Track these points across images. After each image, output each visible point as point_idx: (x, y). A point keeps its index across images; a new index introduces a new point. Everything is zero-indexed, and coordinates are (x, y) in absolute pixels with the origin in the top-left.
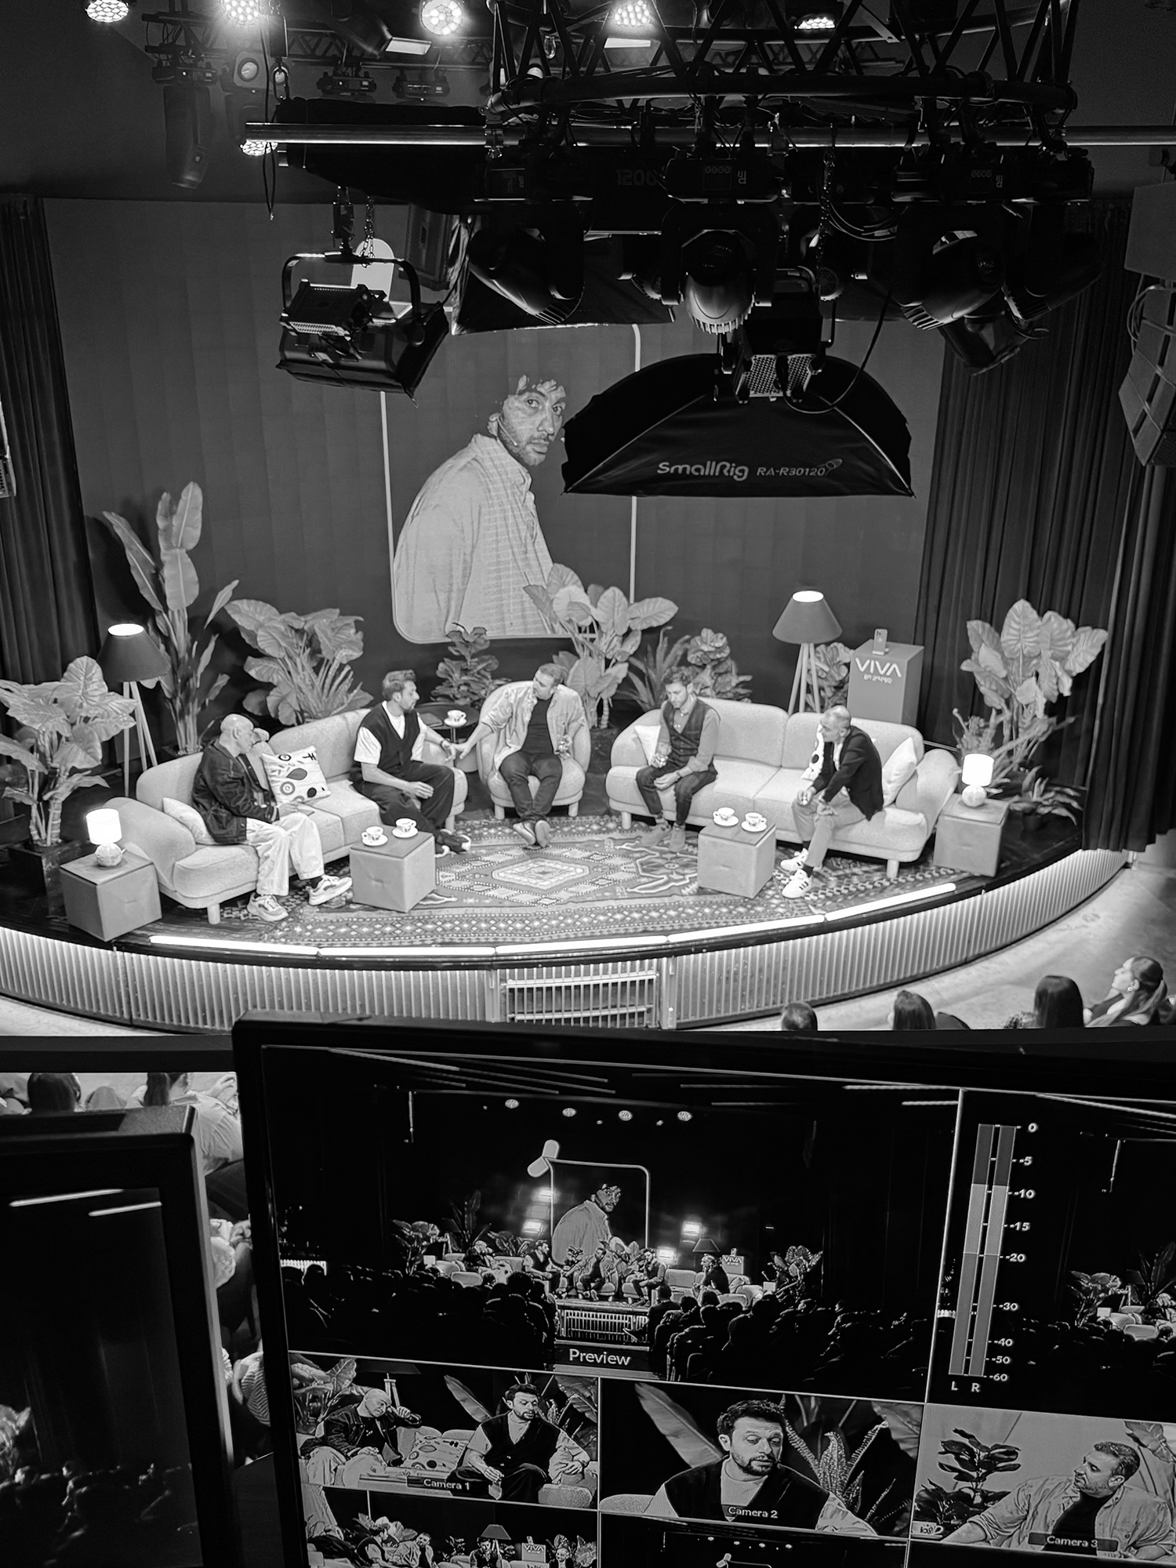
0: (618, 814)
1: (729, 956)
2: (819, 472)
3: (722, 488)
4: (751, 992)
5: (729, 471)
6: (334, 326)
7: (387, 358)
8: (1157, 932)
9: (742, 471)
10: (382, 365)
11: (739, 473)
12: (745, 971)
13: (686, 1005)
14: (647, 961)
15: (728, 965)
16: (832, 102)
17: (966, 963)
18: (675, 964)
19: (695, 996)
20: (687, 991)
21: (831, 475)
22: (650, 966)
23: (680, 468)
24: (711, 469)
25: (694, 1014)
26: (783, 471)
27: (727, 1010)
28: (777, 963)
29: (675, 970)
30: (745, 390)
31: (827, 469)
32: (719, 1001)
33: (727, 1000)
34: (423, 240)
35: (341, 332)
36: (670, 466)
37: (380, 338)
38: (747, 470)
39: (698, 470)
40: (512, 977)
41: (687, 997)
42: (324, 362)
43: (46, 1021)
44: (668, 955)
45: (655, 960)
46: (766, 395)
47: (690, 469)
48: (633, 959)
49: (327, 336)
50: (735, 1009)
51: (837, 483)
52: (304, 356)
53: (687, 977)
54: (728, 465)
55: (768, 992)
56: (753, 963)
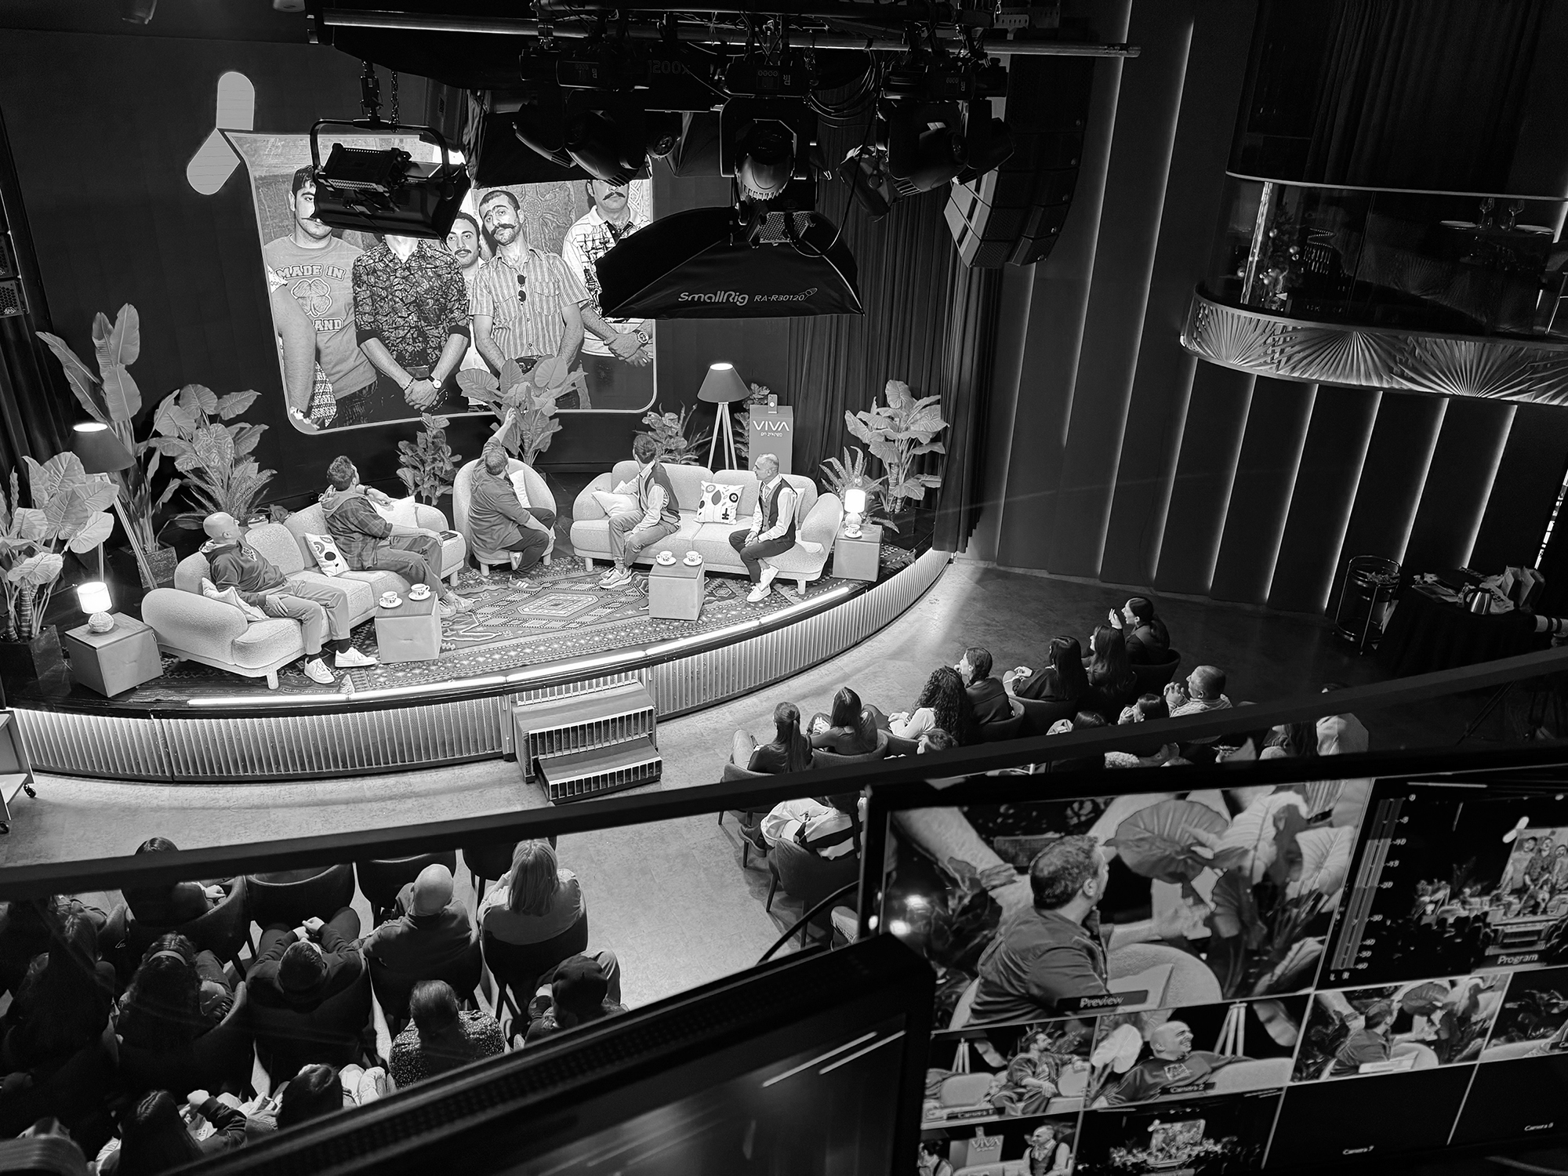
0: (583, 561)
1: (692, 660)
2: (800, 298)
3: (729, 311)
4: (711, 685)
5: (733, 299)
6: (374, 185)
7: (423, 210)
8: (979, 606)
9: (744, 298)
10: (418, 216)
11: (740, 300)
12: (705, 670)
13: (663, 703)
14: (630, 673)
15: (693, 667)
16: (846, 22)
17: (857, 644)
18: (652, 672)
19: (668, 695)
20: (662, 691)
21: (808, 300)
22: (633, 675)
23: (697, 296)
24: (721, 297)
25: (669, 709)
26: (774, 298)
27: (693, 703)
28: (728, 661)
29: (652, 676)
30: (756, 239)
31: (806, 296)
32: (686, 696)
33: (693, 695)
34: (442, 109)
35: (380, 189)
36: (688, 296)
37: (415, 195)
38: (747, 297)
39: (710, 298)
40: (521, 699)
41: (662, 696)
42: (362, 213)
43: (85, 789)
44: (647, 666)
45: (636, 671)
46: (771, 241)
47: (704, 298)
48: (619, 672)
49: (364, 191)
50: (699, 701)
51: (812, 307)
52: (341, 208)
53: (662, 681)
54: (733, 294)
55: (723, 685)
56: (711, 664)
